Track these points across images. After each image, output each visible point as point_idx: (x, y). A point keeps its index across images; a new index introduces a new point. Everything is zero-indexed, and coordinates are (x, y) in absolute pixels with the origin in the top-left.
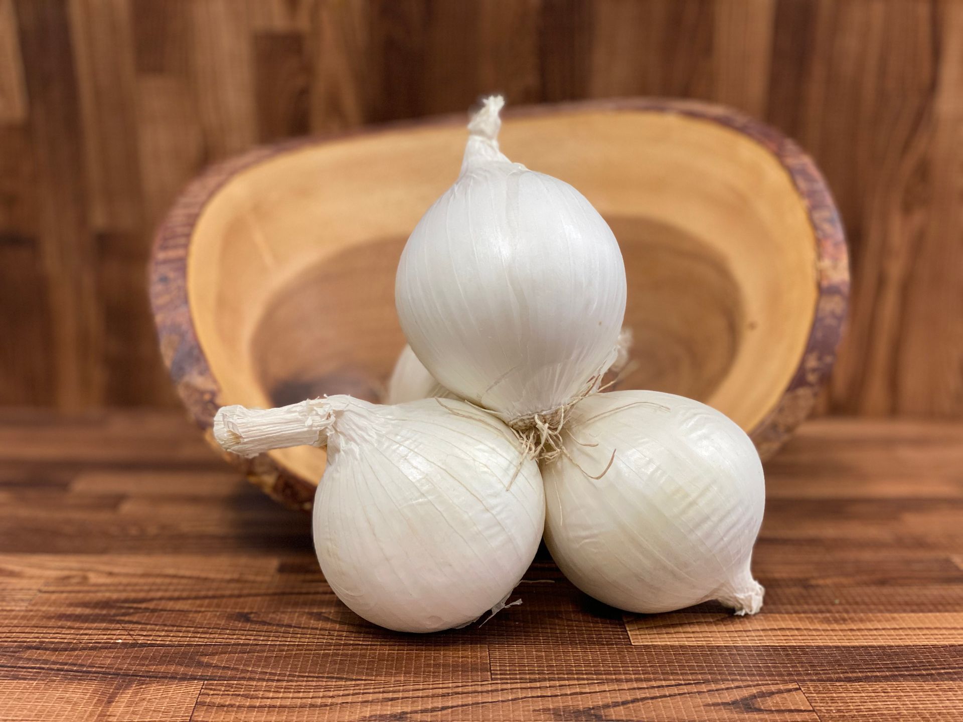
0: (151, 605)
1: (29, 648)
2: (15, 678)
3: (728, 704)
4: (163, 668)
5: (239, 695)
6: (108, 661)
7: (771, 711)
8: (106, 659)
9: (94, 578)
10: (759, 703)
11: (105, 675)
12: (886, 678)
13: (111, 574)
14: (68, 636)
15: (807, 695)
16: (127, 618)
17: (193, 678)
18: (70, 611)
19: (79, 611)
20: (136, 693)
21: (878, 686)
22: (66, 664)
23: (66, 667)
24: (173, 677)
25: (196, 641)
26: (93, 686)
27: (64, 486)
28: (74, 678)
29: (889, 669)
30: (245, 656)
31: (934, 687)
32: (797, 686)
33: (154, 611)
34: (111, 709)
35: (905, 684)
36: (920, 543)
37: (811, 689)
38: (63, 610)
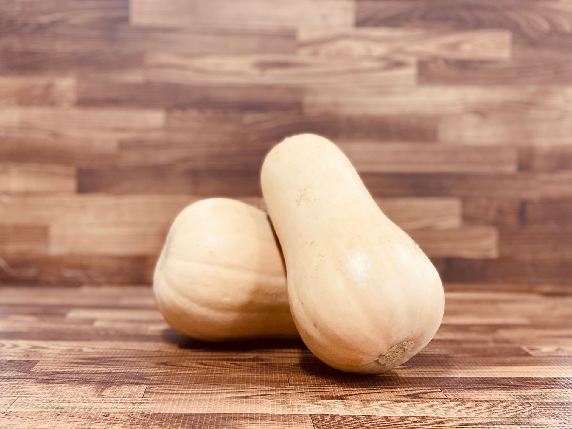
0: (117, 359)
1: (59, 373)
2: (54, 383)
3: (406, 396)
4: (126, 380)
5: (166, 389)
6: (99, 378)
7: (427, 398)
8: (98, 377)
9: (85, 350)
10: (421, 396)
11: (98, 382)
12: (484, 388)
13: (93, 348)
14: (76, 369)
15: (445, 393)
16: (105, 364)
17: (143, 384)
18: (76, 361)
19: (80, 361)
20: (115, 389)
21: (480, 391)
22: (78, 379)
23: (78, 380)
24: (132, 383)
25: (141, 371)
26: (93, 386)
27: (63, 315)
28: (84, 383)
29: (486, 385)
30: (167, 377)
31: (508, 391)
32: (440, 390)
33: (118, 361)
34: (103, 394)
35: (493, 390)
36: (507, 341)
37: (447, 391)
38: (72, 361)
